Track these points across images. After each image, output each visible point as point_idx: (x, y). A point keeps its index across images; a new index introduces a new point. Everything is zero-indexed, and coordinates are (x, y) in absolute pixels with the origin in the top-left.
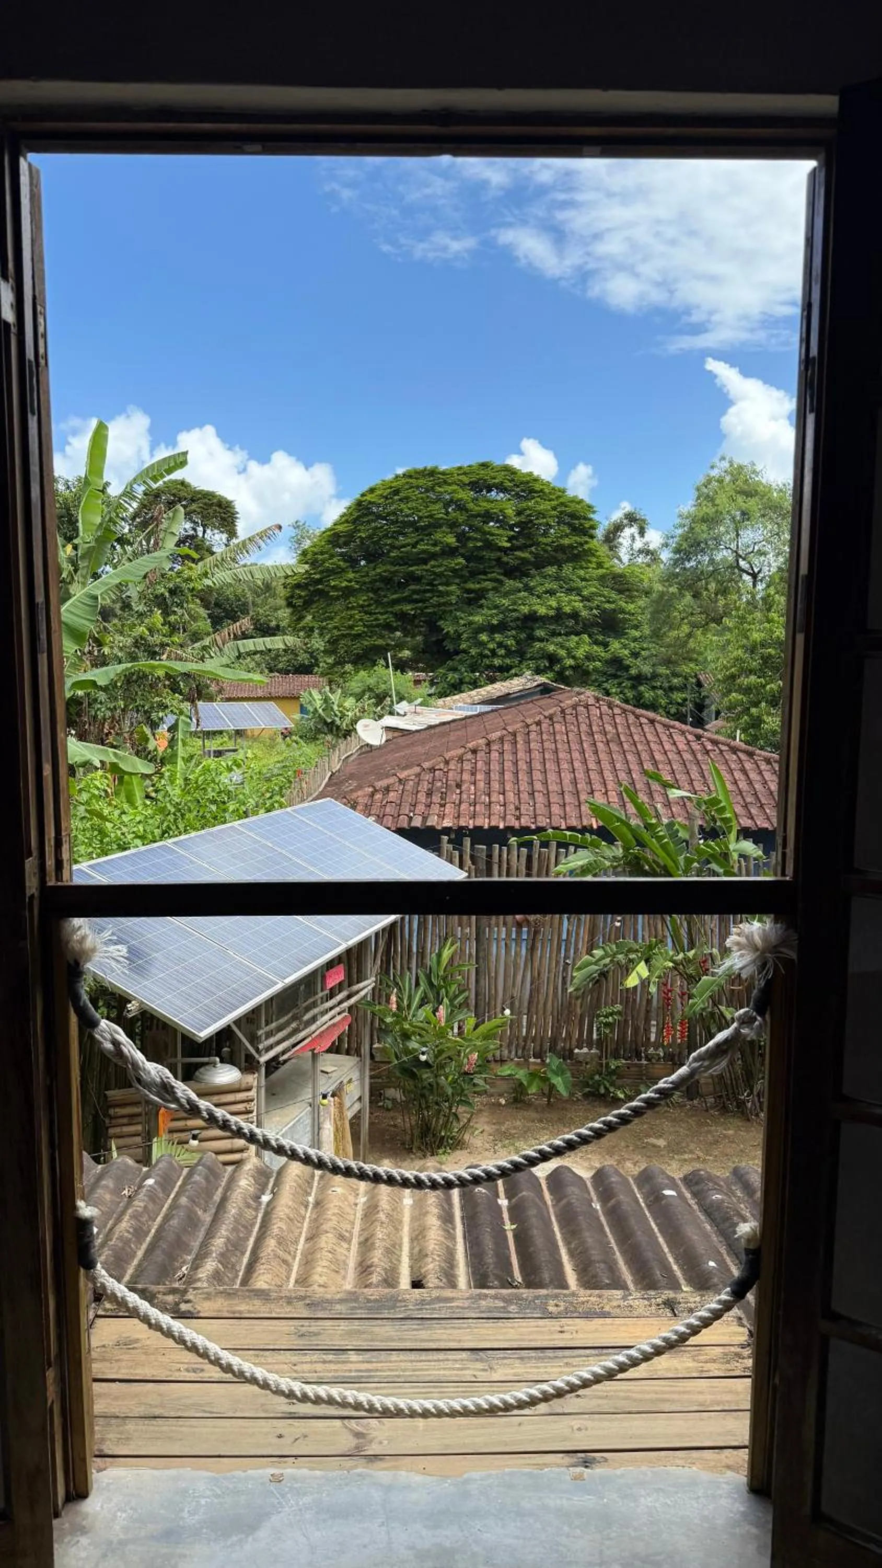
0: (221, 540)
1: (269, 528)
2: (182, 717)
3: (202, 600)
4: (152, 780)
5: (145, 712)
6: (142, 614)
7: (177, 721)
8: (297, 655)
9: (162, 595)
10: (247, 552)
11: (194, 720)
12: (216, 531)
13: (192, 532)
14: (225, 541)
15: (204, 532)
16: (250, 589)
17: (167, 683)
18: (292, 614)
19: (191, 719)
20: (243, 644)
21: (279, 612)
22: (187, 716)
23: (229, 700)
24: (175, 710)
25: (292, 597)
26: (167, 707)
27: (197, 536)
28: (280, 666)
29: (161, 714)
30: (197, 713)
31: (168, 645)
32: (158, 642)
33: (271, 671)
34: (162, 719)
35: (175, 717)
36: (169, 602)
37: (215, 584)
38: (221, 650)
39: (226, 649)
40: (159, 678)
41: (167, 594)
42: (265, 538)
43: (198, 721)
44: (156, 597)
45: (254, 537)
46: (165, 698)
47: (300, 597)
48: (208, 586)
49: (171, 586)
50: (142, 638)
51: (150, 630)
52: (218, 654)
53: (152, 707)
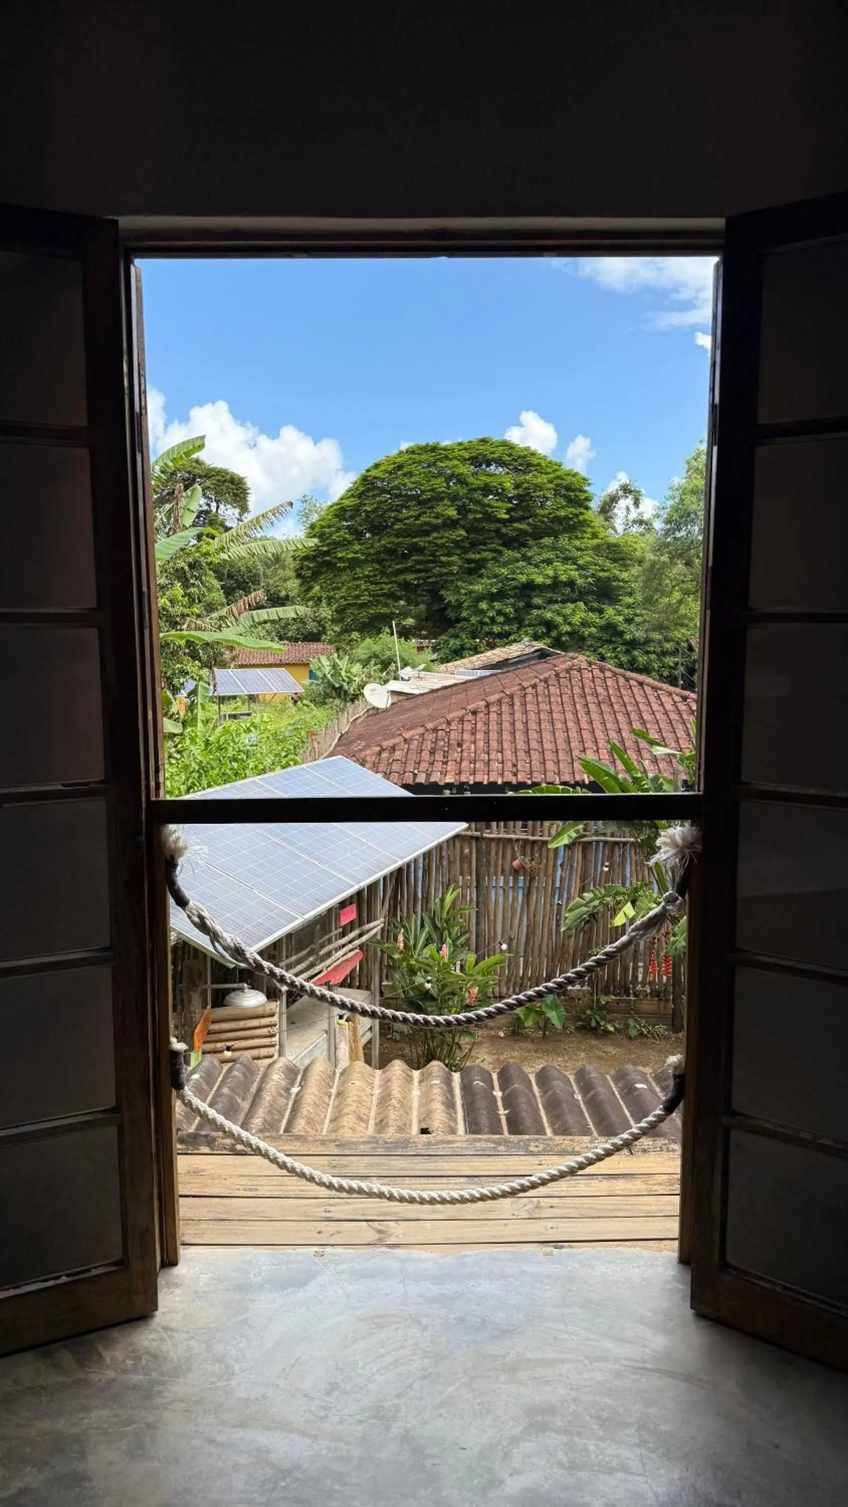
0: (234, 514)
1: (282, 506)
2: (201, 683)
3: (217, 573)
4: (174, 742)
5: (167, 678)
6: (163, 587)
7: (197, 686)
8: (306, 624)
9: (182, 568)
10: (260, 527)
11: (212, 687)
12: (229, 506)
13: (206, 508)
14: (237, 516)
15: (218, 507)
16: (261, 561)
17: (187, 651)
18: (301, 584)
19: (209, 684)
20: (258, 614)
21: (288, 583)
22: (206, 682)
23: (242, 666)
24: (195, 676)
25: (301, 568)
26: (187, 673)
27: (211, 511)
28: (290, 634)
29: (182, 680)
30: (214, 679)
31: (188, 615)
32: (179, 613)
33: (281, 639)
34: (183, 684)
35: (194, 683)
36: (189, 576)
37: (230, 558)
38: (237, 620)
39: (241, 619)
40: (180, 646)
41: (187, 568)
42: (277, 514)
43: (215, 686)
44: (177, 570)
45: (266, 513)
46: (186, 665)
47: (309, 568)
48: (224, 560)
49: (191, 560)
50: (164, 609)
51: (171, 601)
52: (235, 624)
53: (174, 674)
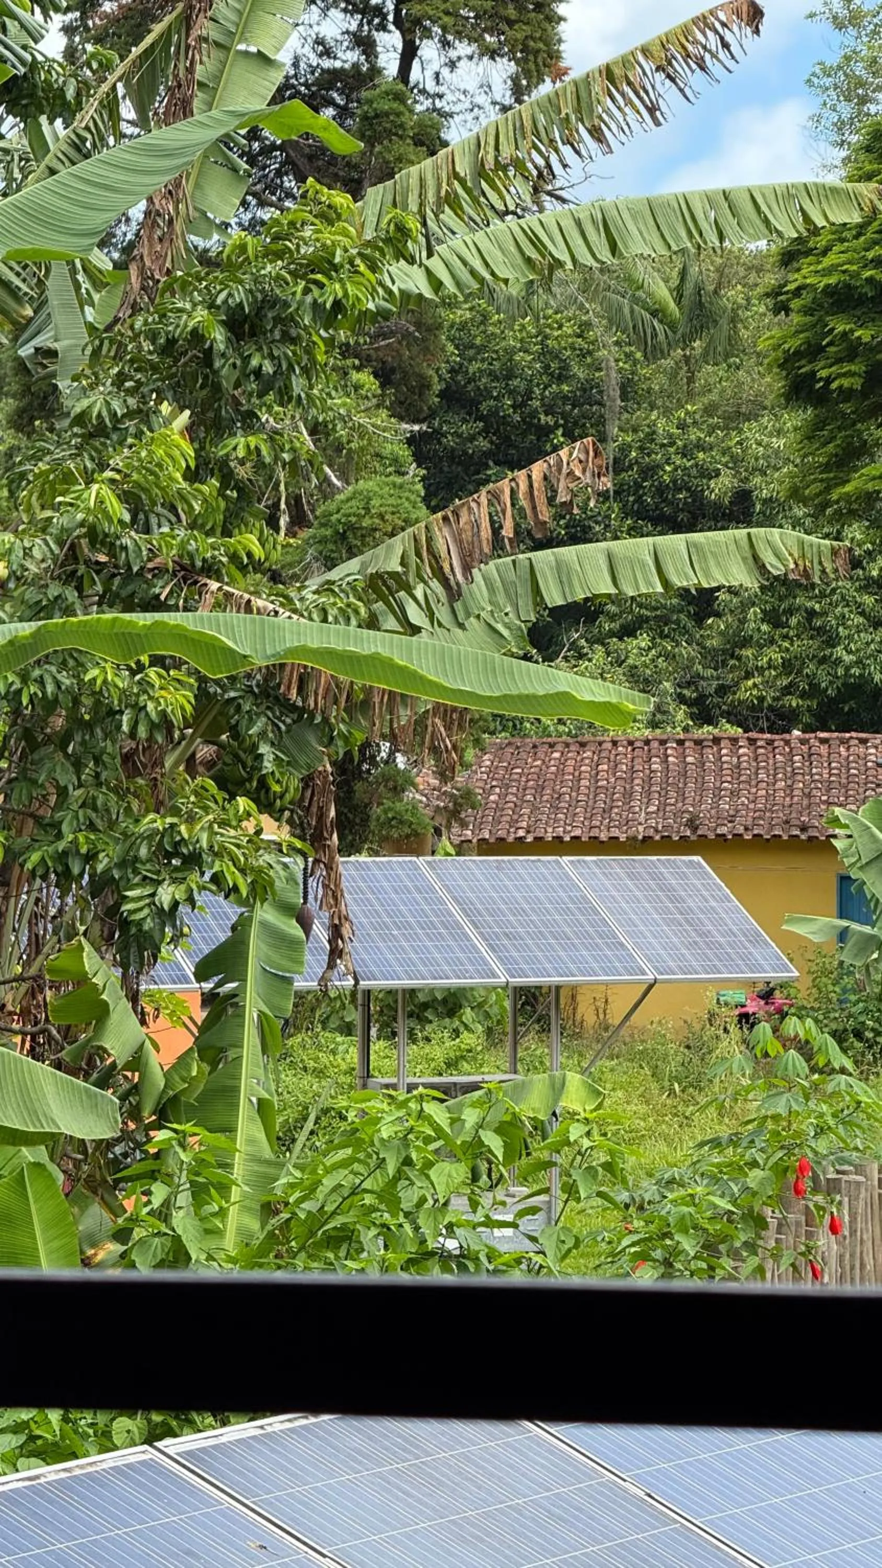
0: (487, 87)
1: (703, 22)
2: (265, 913)
3: (384, 376)
4: (116, 1210)
5: (100, 885)
6: (100, 431)
7: (240, 929)
8: (832, 641)
9: (197, 336)
10: (597, 134)
11: (320, 932)
12: (463, 48)
13: (349, 57)
14: (502, 92)
15: (409, 54)
16: (614, 320)
17: (205, 751)
18: (811, 434)
19: (305, 923)
20: (560, 567)
21: (751, 431)
22: (286, 909)
23: (486, 848)
24: (232, 876)
25: (813, 351)
26: (194, 860)
27: (375, 71)
28: (748, 691)
29: (166, 894)
30: (334, 894)
31: (211, 569)
32: (168, 557)
33: (704, 715)
34: (169, 915)
35: (232, 911)
36: (226, 372)
37: (437, 285)
38: (454, 594)
39: (478, 590)
40: (165, 723)
41: (219, 336)
42: (679, 66)
43: (336, 932)
44: (169, 347)
45: (627, 62)
46: (191, 819)
47: (852, 350)
48: (405, 295)
49: (240, 296)
50: (95, 536)
51: (129, 498)
52: (442, 614)
53: (129, 862)
